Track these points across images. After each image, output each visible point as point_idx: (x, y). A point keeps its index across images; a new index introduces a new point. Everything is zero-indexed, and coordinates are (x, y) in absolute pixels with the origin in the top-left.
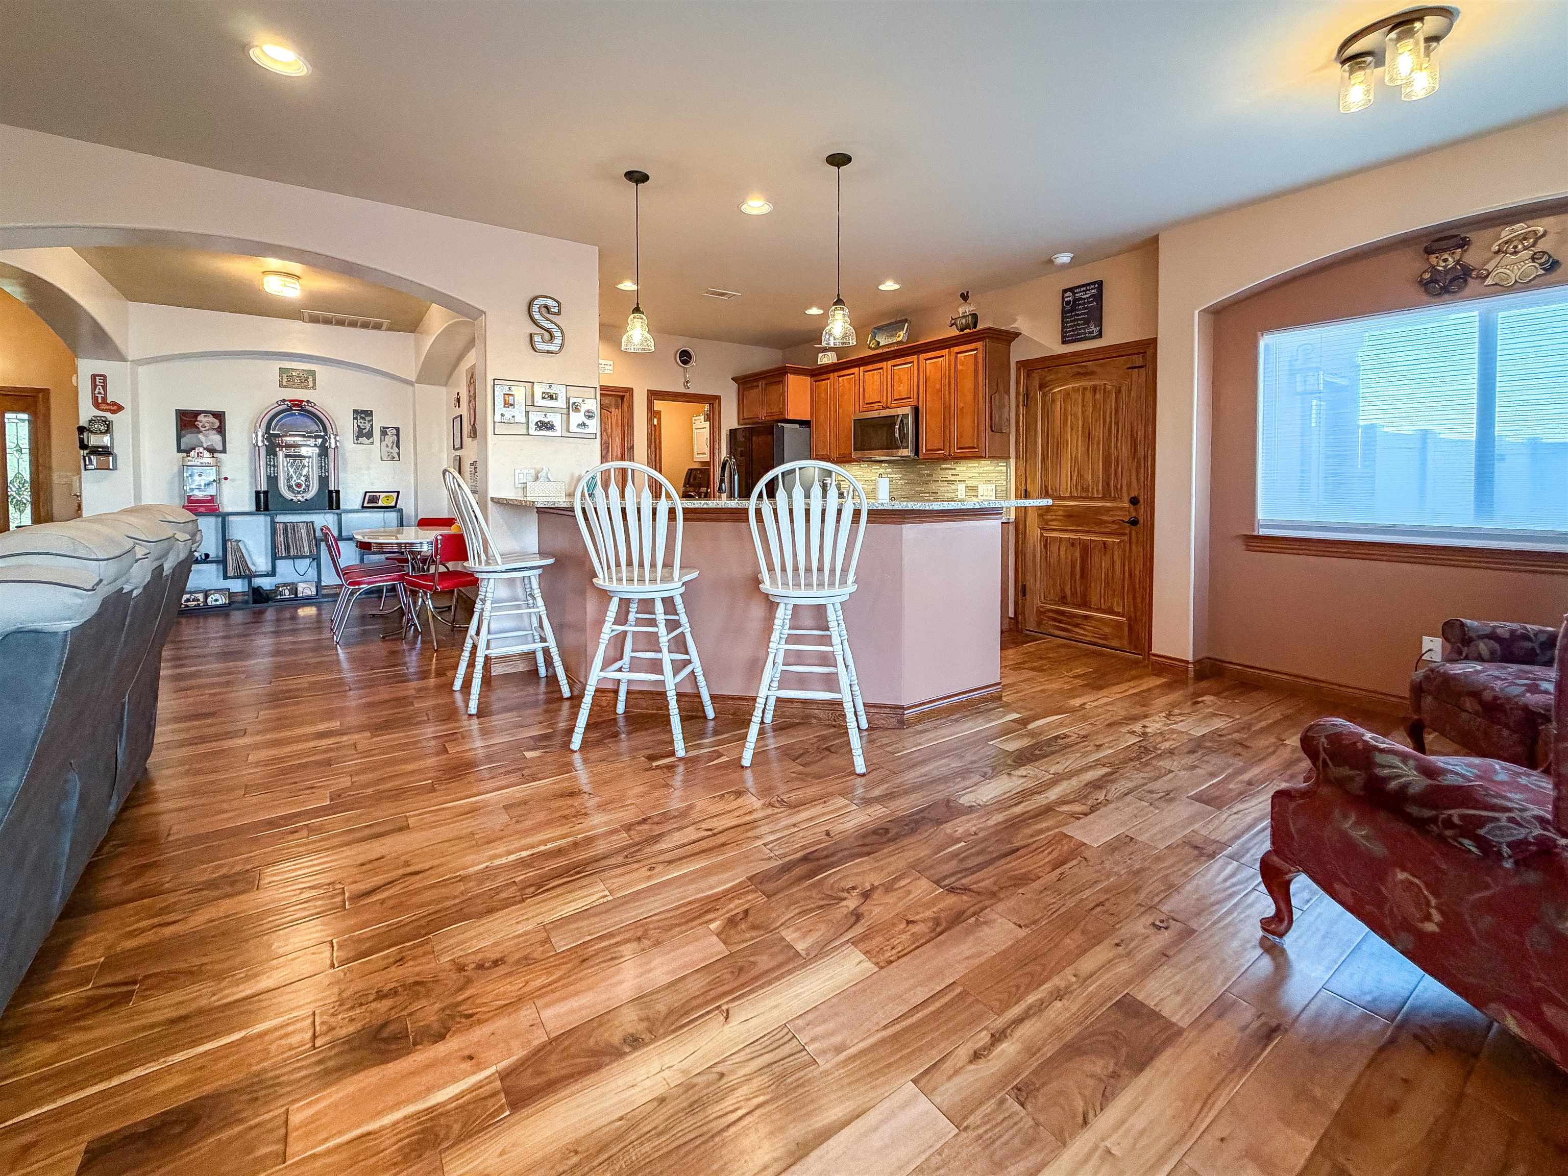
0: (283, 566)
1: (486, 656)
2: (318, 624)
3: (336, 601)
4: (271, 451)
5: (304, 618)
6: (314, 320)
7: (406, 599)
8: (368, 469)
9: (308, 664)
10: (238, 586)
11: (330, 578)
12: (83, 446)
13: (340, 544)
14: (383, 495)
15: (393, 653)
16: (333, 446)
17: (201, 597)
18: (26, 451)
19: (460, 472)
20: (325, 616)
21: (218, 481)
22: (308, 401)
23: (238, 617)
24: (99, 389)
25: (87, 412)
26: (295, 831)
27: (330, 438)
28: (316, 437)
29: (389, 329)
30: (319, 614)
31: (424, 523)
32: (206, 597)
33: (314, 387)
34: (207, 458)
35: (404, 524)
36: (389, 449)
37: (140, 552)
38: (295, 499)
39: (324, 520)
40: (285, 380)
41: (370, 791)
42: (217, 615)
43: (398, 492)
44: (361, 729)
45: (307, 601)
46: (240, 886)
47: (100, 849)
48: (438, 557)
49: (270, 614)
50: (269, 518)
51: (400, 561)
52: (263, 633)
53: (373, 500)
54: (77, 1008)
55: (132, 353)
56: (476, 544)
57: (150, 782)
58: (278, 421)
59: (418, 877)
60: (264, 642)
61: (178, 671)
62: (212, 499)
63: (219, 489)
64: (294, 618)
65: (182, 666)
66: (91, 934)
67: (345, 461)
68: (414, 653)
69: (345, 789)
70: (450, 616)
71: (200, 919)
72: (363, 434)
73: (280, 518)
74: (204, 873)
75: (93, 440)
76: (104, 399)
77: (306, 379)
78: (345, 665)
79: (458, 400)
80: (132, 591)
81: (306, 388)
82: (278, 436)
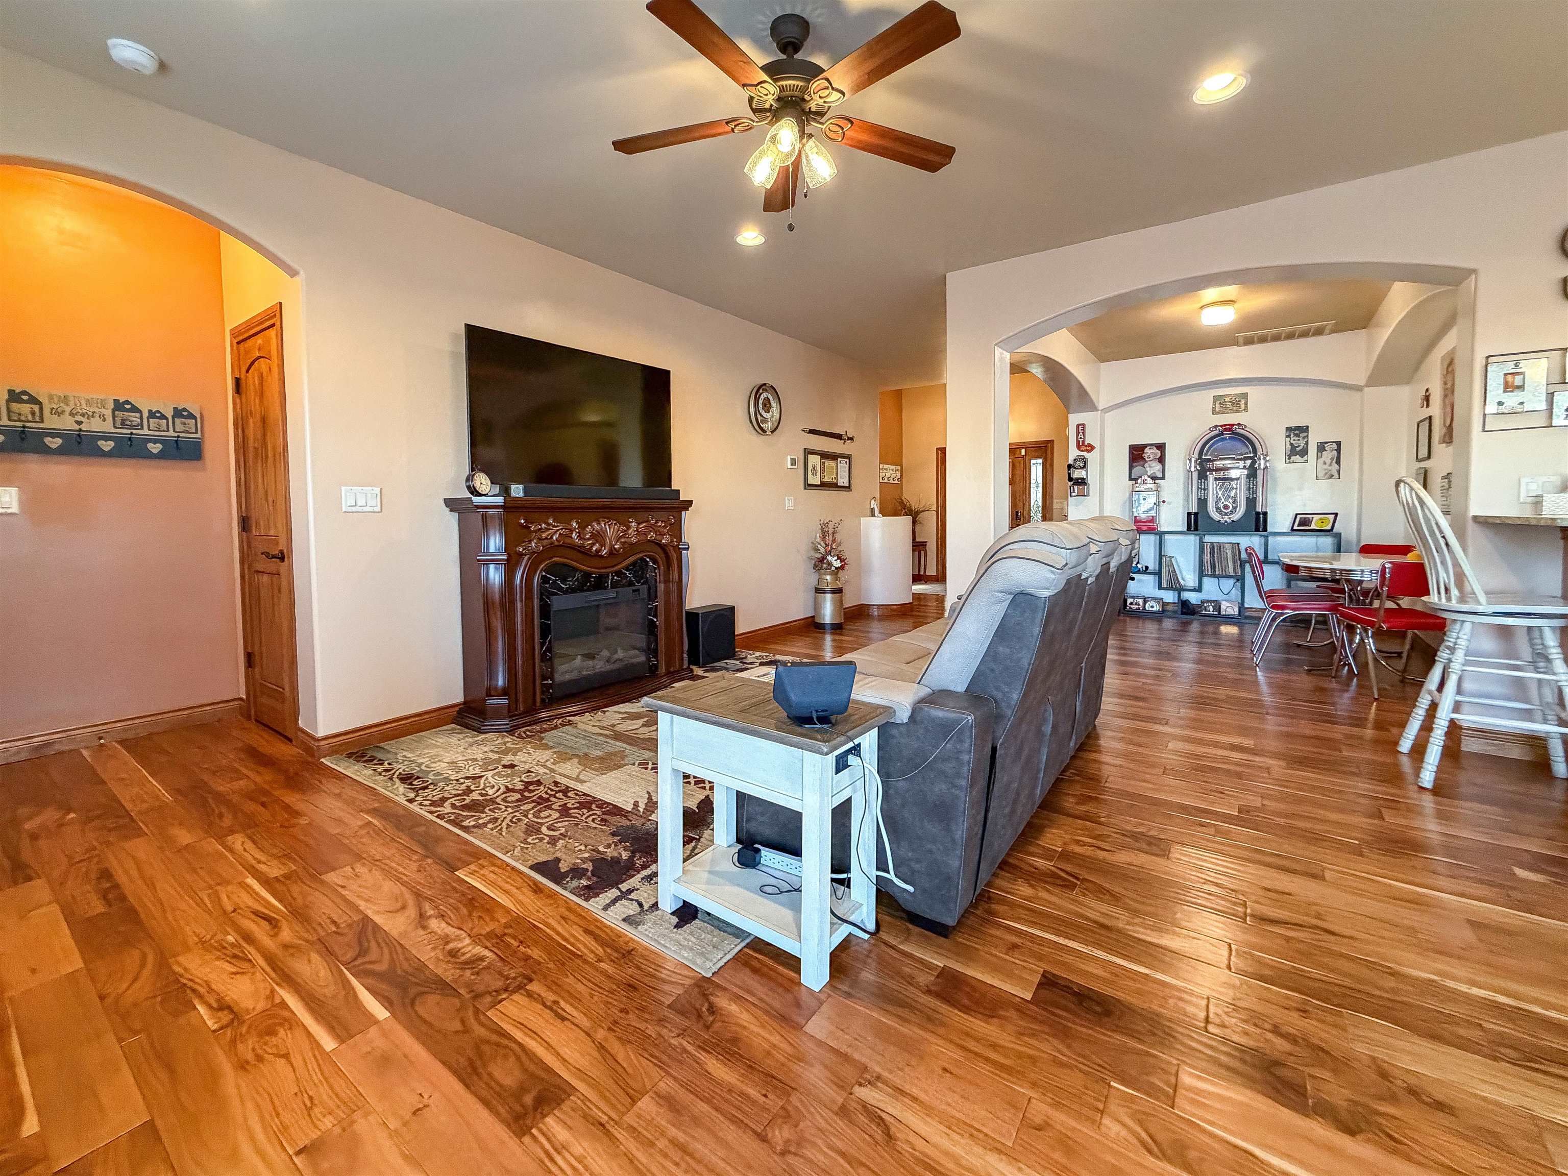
0: (1210, 584)
1: (1452, 721)
2: (1240, 643)
3: (1258, 624)
4: (1202, 475)
5: (1227, 634)
6: (1249, 341)
7: (1339, 632)
8: (1300, 489)
9: (1225, 678)
10: (1170, 597)
11: (1253, 601)
12: (1070, 479)
13: (1265, 567)
14: (1316, 517)
15: (1322, 690)
16: (1262, 467)
17: (1141, 602)
18: (1040, 485)
19: (1425, 486)
20: (1247, 638)
21: (1157, 504)
22: (1239, 424)
23: (1168, 624)
24: (1081, 435)
25: (1073, 453)
26: (1202, 825)
27: (1259, 459)
28: (1246, 459)
29: (1336, 330)
30: (1241, 634)
31: (1368, 550)
32: (1145, 602)
33: (1246, 409)
34: (1150, 484)
35: (1342, 549)
36: (1326, 467)
37: (1093, 548)
38: (1222, 521)
39: (1250, 541)
40: (1218, 406)
41: (1282, 821)
42: (1152, 619)
43: (1336, 515)
44: (1276, 756)
45: (1229, 620)
46: (1155, 849)
47: (1064, 771)
48: (1385, 589)
49: (1195, 626)
50: (1198, 538)
51: (1334, 590)
52: (1189, 641)
53: (1305, 522)
54: (1044, 874)
55: (1102, 404)
56: (1442, 574)
57: (1097, 737)
58: (1210, 447)
59: (1332, 938)
60: (1189, 650)
61: (1123, 658)
62: (1152, 520)
63: (1158, 512)
64: (1217, 633)
65: (1124, 655)
66: (1056, 829)
67: (1274, 480)
68: (1347, 695)
69: (1256, 809)
70: (1400, 664)
71: (1123, 857)
72: (1296, 452)
73: (1208, 539)
74: (1131, 824)
75: (1077, 474)
76: (1083, 442)
77: (1238, 403)
78: (1264, 688)
79: (1427, 398)
80: (1087, 578)
81: (1238, 412)
82: (1209, 460)
